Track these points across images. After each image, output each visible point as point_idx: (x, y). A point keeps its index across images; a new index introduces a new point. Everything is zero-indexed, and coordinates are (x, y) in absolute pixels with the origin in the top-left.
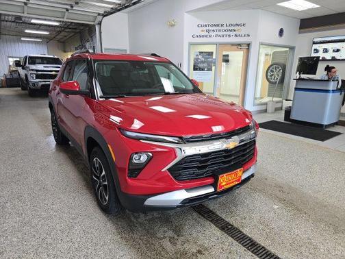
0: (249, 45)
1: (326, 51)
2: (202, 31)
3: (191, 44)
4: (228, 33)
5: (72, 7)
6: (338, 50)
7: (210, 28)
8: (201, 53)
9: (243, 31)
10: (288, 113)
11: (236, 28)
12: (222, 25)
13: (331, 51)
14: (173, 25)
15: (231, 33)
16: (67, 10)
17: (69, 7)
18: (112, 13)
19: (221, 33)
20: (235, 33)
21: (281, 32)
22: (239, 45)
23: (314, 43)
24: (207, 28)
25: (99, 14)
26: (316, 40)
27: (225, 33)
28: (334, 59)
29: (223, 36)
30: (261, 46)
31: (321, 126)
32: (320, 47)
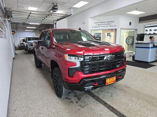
0: (116, 30)
1: (151, 30)
2: (96, 25)
3: (92, 30)
5: (45, 18)
6: (156, 30)
7: (99, 24)
8: (96, 33)
9: (113, 24)
10: (133, 57)
11: (110, 23)
12: (104, 22)
13: (153, 30)
14: (84, 23)
15: (108, 25)
16: (43, 19)
17: (44, 18)
18: (60, 20)
19: (104, 26)
20: (110, 25)
21: (130, 23)
22: (112, 30)
23: (145, 27)
24: (98, 24)
25: (55, 20)
26: (146, 26)
27: (106, 25)
28: (154, 34)
30: (121, 30)
31: (147, 62)
32: (148, 29)
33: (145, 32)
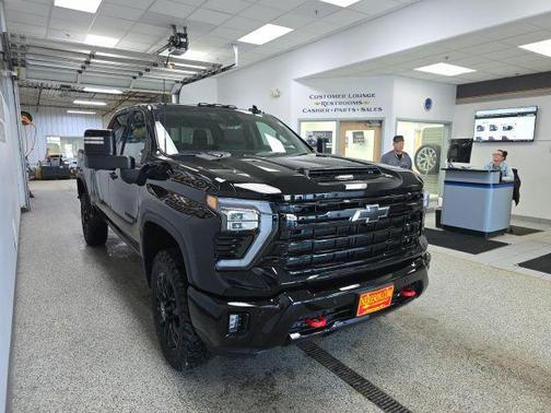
0: (381, 122)
1: (494, 128)
2: (317, 104)
3: (301, 121)
4: (353, 106)
5: (141, 74)
6: (510, 128)
7: (326, 100)
8: (315, 132)
9: (372, 103)
10: (439, 215)
11: (363, 99)
13: (500, 128)
14: (276, 97)
15: (356, 107)
16: (135, 78)
17: (137, 75)
18: (194, 80)
19: (343, 107)
20: (362, 106)
21: (428, 103)
22: (368, 122)
23: (477, 118)
24: (323, 100)
25: (177, 82)
26: (479, 113)
27: (348, 106)
28: (505, 140)
29: (345, 110)
30: (399, 123)
31: (481, 234)
32: (486, 123)
33: (477, 134)
